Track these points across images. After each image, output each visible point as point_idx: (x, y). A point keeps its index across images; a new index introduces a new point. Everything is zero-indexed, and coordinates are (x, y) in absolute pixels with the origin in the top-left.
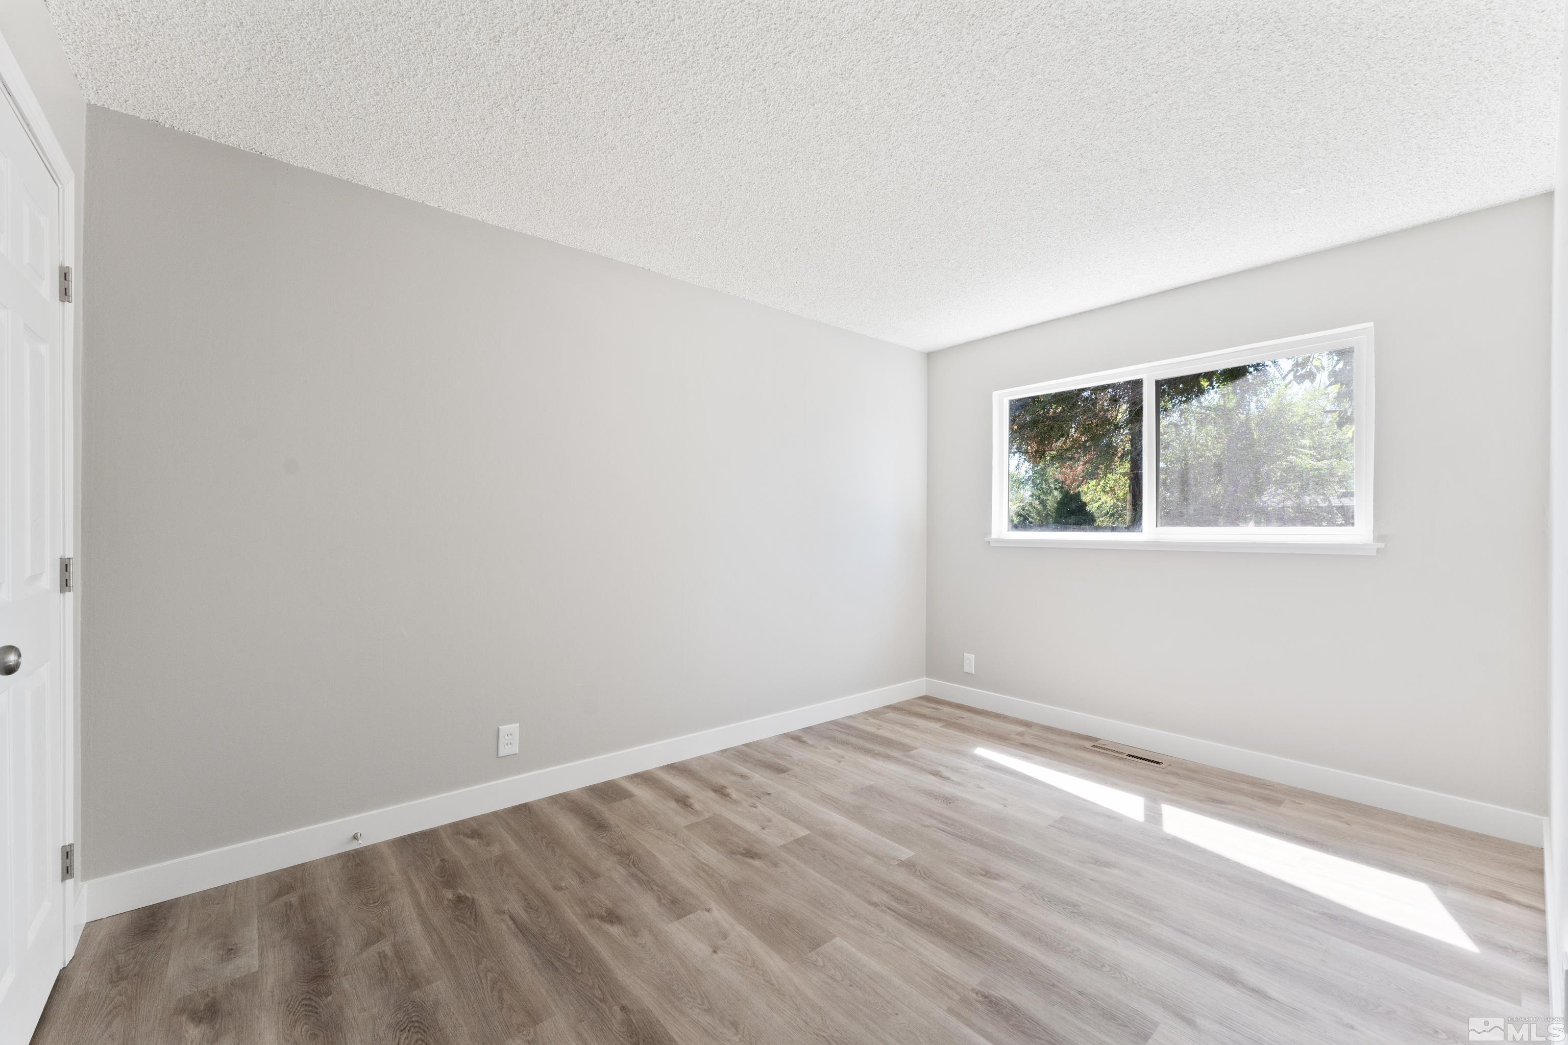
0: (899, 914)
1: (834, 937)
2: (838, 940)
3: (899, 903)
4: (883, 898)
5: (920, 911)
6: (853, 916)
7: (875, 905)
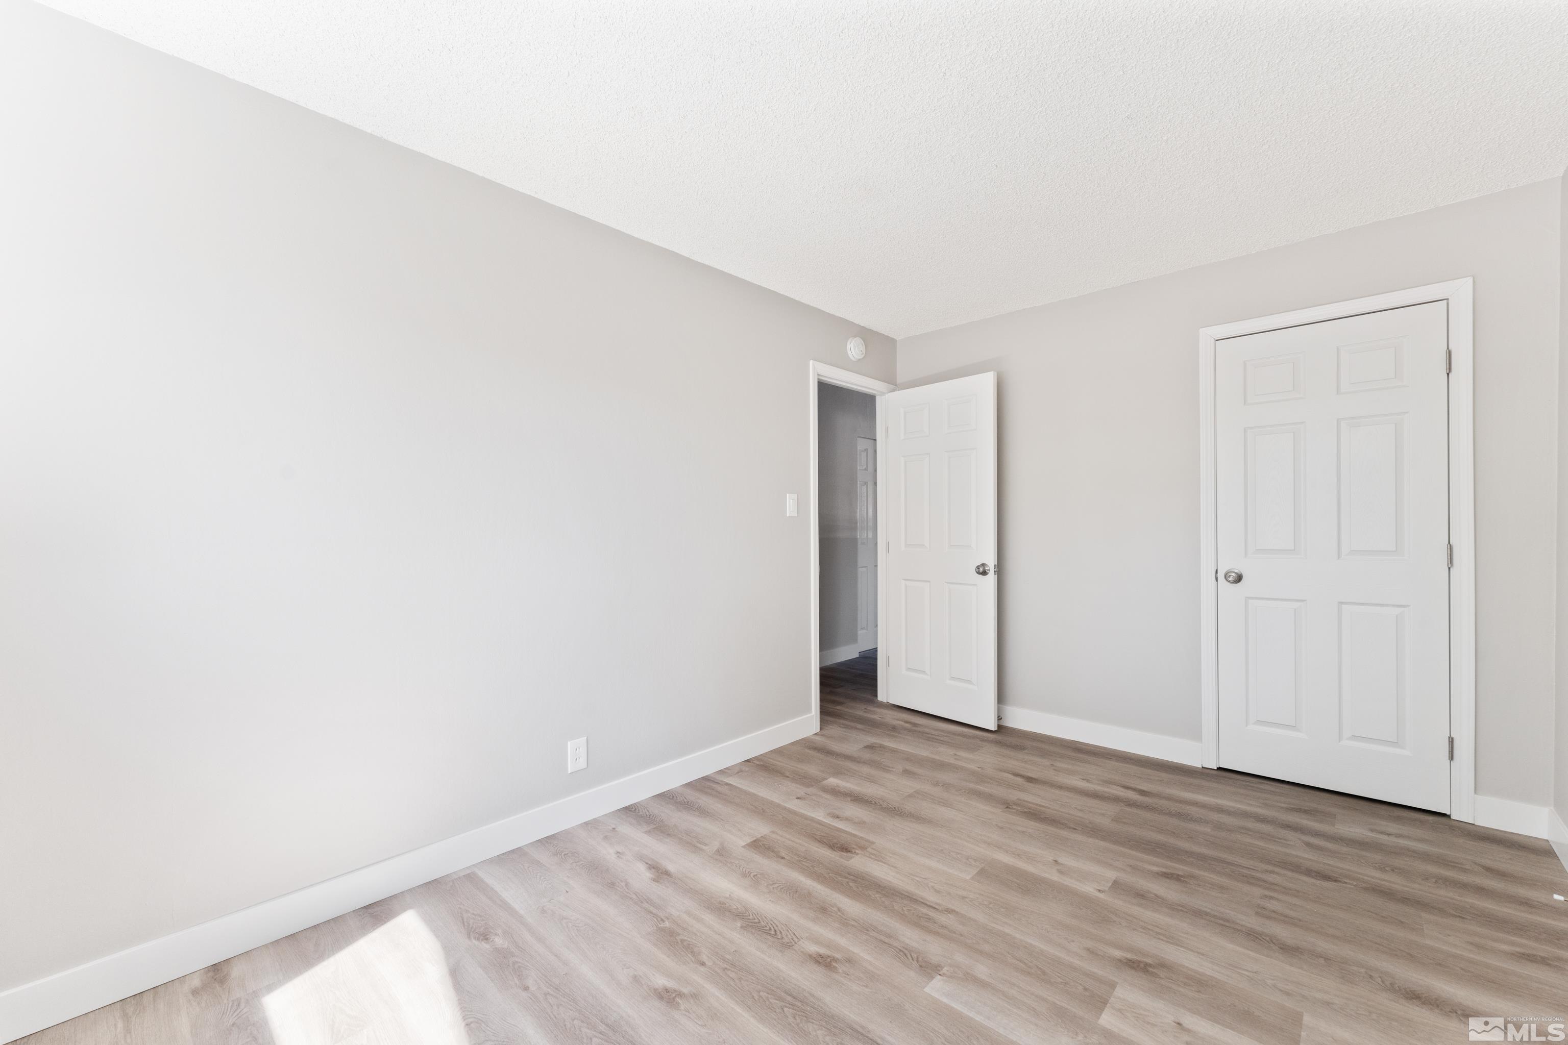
0: (923, 903)
1: (972, 878)
2: (968, 877)
3: (926, 914)
4: (943, 919)
5: (904, 909)
6: (966, 898)
7: (949, 911)
